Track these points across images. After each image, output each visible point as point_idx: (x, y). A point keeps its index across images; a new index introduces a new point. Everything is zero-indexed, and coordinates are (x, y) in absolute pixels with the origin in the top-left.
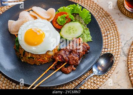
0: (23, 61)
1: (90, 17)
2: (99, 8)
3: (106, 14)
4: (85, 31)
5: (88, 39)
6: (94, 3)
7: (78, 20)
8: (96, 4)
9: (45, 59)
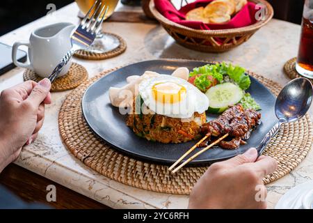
0: (149, 139)
4: (245, 97)
9: (189, 131)
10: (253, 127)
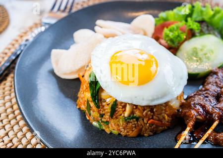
9: (164, 118)
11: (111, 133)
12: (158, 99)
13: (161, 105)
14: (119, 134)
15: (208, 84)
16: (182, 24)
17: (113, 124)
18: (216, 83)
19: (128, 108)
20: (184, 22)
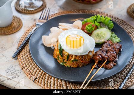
1: (113, 23)
2: (114, 18)
3: (122, 21)
4: (112, 35)
5: (117, 41)
6: (108, 15)
7: (103, 26)
8: (110, 15)
9: (87, 60)
10: (118, 53)
11: (67, 66)
12: (84, 53)
13: (86, 55)
14: (70, 67)
15: (103, 47)
16: (93, 24)
17: (68, 63)
18: (106, 46)
19: (73, 57)
20: (94, 23)
